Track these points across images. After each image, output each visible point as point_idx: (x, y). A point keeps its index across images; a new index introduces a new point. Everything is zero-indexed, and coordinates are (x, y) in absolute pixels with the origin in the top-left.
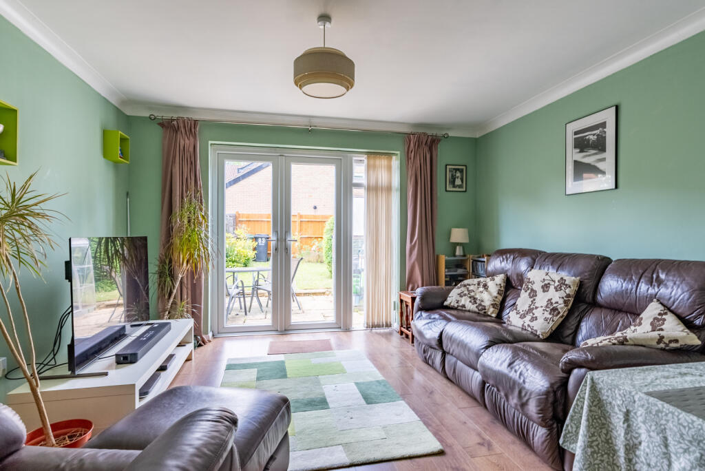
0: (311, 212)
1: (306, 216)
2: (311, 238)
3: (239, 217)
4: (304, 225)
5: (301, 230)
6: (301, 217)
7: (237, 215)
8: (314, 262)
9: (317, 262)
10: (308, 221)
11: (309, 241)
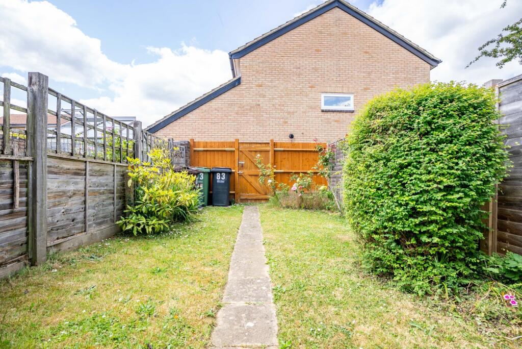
0: (287, 140)
1: (282, 145)
2: (289, 173)
3: (194, 146)
4: (279, 156)
5: (275, 163)
6: (275, 145)
7: (192, 143)
8: (295, 208)
9: (300, 207)
10: (284, 151)
11: (286, 177)
